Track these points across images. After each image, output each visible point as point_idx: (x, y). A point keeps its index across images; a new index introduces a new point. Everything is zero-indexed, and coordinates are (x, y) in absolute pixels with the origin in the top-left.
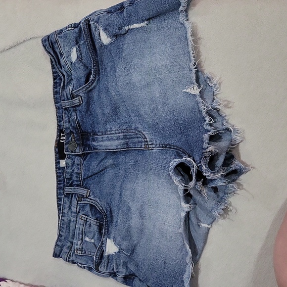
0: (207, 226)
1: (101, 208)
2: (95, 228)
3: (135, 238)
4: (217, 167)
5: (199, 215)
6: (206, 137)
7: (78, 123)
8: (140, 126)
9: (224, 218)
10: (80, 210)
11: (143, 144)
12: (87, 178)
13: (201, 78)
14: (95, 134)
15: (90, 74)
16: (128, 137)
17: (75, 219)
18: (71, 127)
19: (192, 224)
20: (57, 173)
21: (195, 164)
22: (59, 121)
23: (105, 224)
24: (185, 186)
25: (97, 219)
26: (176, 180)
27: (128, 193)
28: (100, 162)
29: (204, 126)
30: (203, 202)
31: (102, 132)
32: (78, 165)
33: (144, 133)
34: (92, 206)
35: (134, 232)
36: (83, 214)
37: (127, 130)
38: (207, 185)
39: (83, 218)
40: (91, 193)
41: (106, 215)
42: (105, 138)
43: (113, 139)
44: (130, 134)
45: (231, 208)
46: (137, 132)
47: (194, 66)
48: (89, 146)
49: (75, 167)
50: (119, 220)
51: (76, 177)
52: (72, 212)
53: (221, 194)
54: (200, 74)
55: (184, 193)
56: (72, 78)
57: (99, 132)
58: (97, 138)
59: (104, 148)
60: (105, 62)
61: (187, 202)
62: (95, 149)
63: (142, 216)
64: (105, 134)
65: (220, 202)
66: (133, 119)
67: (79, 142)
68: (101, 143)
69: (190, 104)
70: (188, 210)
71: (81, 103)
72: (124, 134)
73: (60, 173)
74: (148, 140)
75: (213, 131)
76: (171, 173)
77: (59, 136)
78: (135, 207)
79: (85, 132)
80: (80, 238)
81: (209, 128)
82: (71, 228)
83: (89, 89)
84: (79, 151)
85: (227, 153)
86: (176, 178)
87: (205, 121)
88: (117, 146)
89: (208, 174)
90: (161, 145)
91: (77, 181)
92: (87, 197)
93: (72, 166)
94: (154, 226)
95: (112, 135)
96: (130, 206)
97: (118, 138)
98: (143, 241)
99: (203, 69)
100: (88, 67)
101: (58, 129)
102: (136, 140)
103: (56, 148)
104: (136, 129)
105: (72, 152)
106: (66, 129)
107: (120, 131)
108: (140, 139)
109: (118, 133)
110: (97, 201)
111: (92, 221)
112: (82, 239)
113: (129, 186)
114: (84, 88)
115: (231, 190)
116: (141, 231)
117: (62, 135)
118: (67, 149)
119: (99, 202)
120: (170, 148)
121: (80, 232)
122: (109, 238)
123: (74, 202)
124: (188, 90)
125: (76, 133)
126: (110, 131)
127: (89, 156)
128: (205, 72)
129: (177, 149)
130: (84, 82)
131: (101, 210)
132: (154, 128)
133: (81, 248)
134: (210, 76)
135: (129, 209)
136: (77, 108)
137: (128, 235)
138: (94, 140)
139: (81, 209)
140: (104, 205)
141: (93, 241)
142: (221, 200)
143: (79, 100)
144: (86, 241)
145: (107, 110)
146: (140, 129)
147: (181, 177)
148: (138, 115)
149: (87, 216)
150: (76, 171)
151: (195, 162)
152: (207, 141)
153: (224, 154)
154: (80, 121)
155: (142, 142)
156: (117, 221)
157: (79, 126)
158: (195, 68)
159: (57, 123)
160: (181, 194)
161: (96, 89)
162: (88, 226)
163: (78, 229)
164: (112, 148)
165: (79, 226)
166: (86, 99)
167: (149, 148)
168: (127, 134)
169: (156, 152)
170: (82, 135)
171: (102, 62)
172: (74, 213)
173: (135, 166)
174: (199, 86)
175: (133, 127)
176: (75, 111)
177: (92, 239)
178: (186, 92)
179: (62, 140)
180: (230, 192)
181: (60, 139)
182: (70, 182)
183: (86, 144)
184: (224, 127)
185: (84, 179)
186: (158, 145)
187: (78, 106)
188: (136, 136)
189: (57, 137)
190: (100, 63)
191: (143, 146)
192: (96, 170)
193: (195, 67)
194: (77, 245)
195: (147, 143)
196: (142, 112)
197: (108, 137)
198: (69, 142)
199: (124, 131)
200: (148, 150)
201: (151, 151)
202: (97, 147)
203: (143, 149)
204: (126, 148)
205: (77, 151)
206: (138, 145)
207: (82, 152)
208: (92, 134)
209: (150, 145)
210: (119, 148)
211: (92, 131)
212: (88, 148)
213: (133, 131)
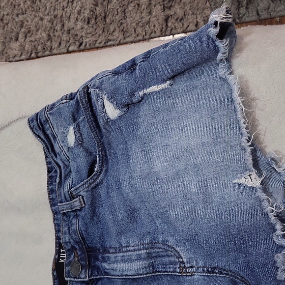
7: (81, 234)
8: (170, 238)
11: (178, 266)
13: (262, 161)
14: (106, 250)
15: (94, 162)
16: (154, 255)
18: (72, 241)
22: (57, 231)
29: (275, 240)
31: (115, 248)
33: (178, 249)
37: (153, 244)
42: (120, 258)
43: (130, 260)
44: (156, 250)
46: (166, 247)
47: (248, 141)
48: (98, 268)
54: (259, 154)
56: (71, 170)
57: (111, 248)
58: (108, 257)
59: (119, 273)
62: (107, 274)
64: (120, 252)
66: (159, 227)
68: (114, 266)
69: (247, 202)
71: (83, 205)
72: (148, 251)
74: (185, 260)
77: (58, 253)
79: (92, 248)
81: (284, 242)
83: (93, 185)
84: (85, 276)
88: (138, 270)
90: (205, 269)
95: (129, 253)
97: (139, 258)
99: (263, 145)
100: (91, 154)
101: (56, 243)
102: (167, 259)
103: (53, 270)
104: (165, 242)
105: (75, 278)
106: (66, 243)
107: (141, 247)
108: (172, 259)
109: (139, 250)
114: (85, 183)
117: (62, 251)
118: (69, 273)
120: (221, 273)
124: (242, 181)
125: (80, 249)
126: (126, 247)
127: (100, 283)
128: (268, 150)
129: (231, 275)
130: (86, 175)
132: (193, 241)
134: (276, 156)
136: (79, 213)
138: (104, 260)
143: (80, 202)
145: (121, 215)
146: (170, 244)
148: (167, 221)
154: (84, 232)
155: (175, 263)
157: (83, 239)
158: (250, 146)
159: (56, 234)
161: (104, 184)
164: (130, 273)
166: (90, 199)
167: (186, 272)
168: (152, 251)
169: (199, 280)
170: (88, 252)
171: (109, 144)
174: (260, 174)
175: (160, 239)
176: (77, 216)
178: (238, 184)
179: (62, 259)
181: (59, 258)
183: (94, 266)
186: (201, 269)
187: (80, 210)
188: (165, 253)
189: (56, 255)
190: (106, 146)
191: (178, 270)
193: (250, 143)
195: (183, 265)
196: (172, 217)
197: (124, 256)
198: (70, 262)
199: (147, 246)
200: (186, 276)
201: (190, 277)
202: (108, 271)
203: (177, 274)
204: (151, 273)
205: (82, 276)
206: (170, 268)
207: (89, 277)
208: (101, 251)
209: (189, 268)
210: (141, 272)
211: (102, 246)
212: (98, 272)
213: (161, 246)
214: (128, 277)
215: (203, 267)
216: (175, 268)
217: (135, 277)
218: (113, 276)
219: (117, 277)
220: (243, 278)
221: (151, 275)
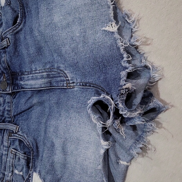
0: (125, 163)
1: (28, 143)
2: (23, 162)
3: (58, 173)
4: (134, 105)
5: (118, 153)
6: (124, 74)
8: (62, 66)
10: (11, 144)
11: (65, 82)
15: (17, 17)
16: (51, 76)
17: (6, 153)
21: (112, 102)
23: (33, 158)
24: (103, 124)
25: (25, 154)
26: (94, 118)
27: (52, 130)
28: (28, 100)
29: (122, 64)
31: (28, 72)
32: (8, 102)
33: (66, 72)
34: (20, 141)
35: (58, 167)
36: (13, 149)
38: (125, 123)
40: (20, 129)
41: (33, 150)
42: (30, 78)
43: (37, 79)
44: (53, 73)
45: (150, 146)
46: (59, 71)
47: (112, 2)
48: (17, 85)
50: (44, 155)
51: (7, 114)
52: (4, 146)
54: (118, 11)
58: (24, 77)
59: (30, 87)
60: (30, 5)
61: (106, 139)
64: (31, 74)
65: (138, 141)
66: (56, 59)
67: (9, 82)
68: (26, 82)
71: (9, 44)
72: (48, 73)
74: (69, 79)
75: (130, 68)
79: (14, 72)
80: (11, 170)
82: (3, 161)
83: (15, 31)
84: (9, 90)
85: (145, 91)
87: (123, 58)
88: (41, 85)
89: (125, 112)
90: (81, 84)
91: (8, 118)
92: (16, 133)
93: (4, 104)
94: (76, 161)
95: (36, 75)
96: (54, 142)
97: (42, 77)
98: (66, 176)
99: (122, 6)
100: (15, 11)
102: (59, 79)
104: (58, 68)
105: (3, 91)
107: (44, 71)
108: (62, 78)
110: (24, 137)
112: (13, 171)
113: (53, 122)
115: (150, 128)
119: (26, 138)
120: (90, 86)
121: (11, 165)
122: (35, 171)
125: (7, 73)
126: (35, 71)
127: (18, 94)
128: (124, 9)
129: (96, 87)
131: (28, 145)
134: (128, 12)
135: (53, 145)
138: (21, 80)
139: (12, 143)
140: (31, 141)
141: (21, 173)
142: (139, 138)
143: (7, 42)
144: (16, 174)
146: (61, 69)
147: (99, 115)
149: (17, 150)
150: (7, 108)
152: (125, 78)
153: (142, 91)
154: (9, 62)
155: (64, 81)
156: (42, 156)
157: (9, 66)
160: (100, 132)
161: (23, 32)
162: (17, 159)
163: (9, 162)
164: (36, 86)
165: (10, 159)
166: (13, 41)
167: (70, 86)
168: (50, 73)
171: (27, 4)
172: (6, 147)
173: (58, 103)
174: (117, 23)
175: (56, 66)
176: (5, 52)
177: (20, 172)
178: (104, 31)
180: (148, 130)
182: (3, 118)
184: (143, 64)
185: (14, 116)
188: (59, 75)
190: (25, 6)
191: (65, 85)
194: (8, 177)
195: (68, 82)
197: (33, 76)
199: (47, 70)
200: (70, 88)
201: (72, 89)
202: (23, 86)
203: (64, 87)
204: (49, 87)
205: (8, 90)
206: (60, 84)
207: (12, 90)
208: (20, 74)
209: (72, 83)
210: (42, 86)
211: (20, 71)
213: (56, 70)
214: (35, 89)
215: (80, 83)
216: (64, 84)
217: (39, 89)
218: (26, 89)
219: (28, 90)
221: (49, 88)
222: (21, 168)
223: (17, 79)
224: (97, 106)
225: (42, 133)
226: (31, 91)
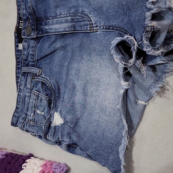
0: (143, 103)
1: (50, 85)
2: (45, 102)
4: (158, 44)
5: (137, 93)
6: (148, 14)
7: (33, 9)
8: (86, 10)
9: (161, 97)
10: (33, 87)
11: (89, 26)
12: (40, 59)
14: (47, 18)
16: (75, 20)
17: (29, 94)
18: (27, 14)
19: (130, 101)
20: (16, 55)
21: (136, 43)
22: (19, 10)
23: (54, 99)
24: (125, 65)
25: (47, 95)
26: (117, 58)
28: (51, 44)
29: (147, 5)
30: (141, 81)
31: (53, 17)
32: (32, 47)
33: (90, 16)
34: (43, 84)
35: (78, 107)
36: (36, 91)
37: (75, 14)
39: (36, 94)
40: (43, 72)
41: (54, 92)
42: (55, 22)
43: (61, 23)
44: (77, 17)
45: (168, 87)
46: (83, 15)
48: (42, 30)
49: (30, 49)
50: (65, 97)
51: (31, 58)
52: (27, 88)
53: (159, 74)
55: (124, 72)
57: (50, 17)
58: (48, 22)
59: (54, 31)
61: (126, 80)
63: (85, 94)
64: (56, 18)
65: (157, 81)
68: (51, 27)
70: (126, 87)
72: (72, 18)
73: (18, 55)
74: (93, 22)
75: (155, 9)
76: (113, 52)
77: (18, 23)
78: (79, 85)
79: (39, 18)
80: (33, 110)
81: (152, 6)
82: (26, 102)
84: (34, 35)
85: (168, 32)
86: (117, 56)
88: (65, 29)
89: (148, 50)
90: (105, 27)
91: (32, 62)
92: (39, 76)
93: (28, 48)
94: (95, 102)
95: (61, 19)
96: (76, 84)
97: (67, 21)
101: (18, 17)
102: (83, 23)
103: (15, 33)
104: (83, 12)
105: (28, 36)
106: (24, 15)
108: (86, 22)
109: (67, 17)
110: (47, 79)
111: (43, 96)
112: (35, 112)
115: (169, 69)
116: (84, 106)
117: (21, 22)
118: (24, 33)
119: (49, 80)
120: (113, 29)
121: (33, 105)
122: (57, 111)
123: (29, 80)
125: (32, 19)
127: (42, 39)
129: (119, 30)
131: (50, 87)
133: (33, 119)
137: (72, 109)
138: (46, 24)
139: (35, 86)
140: (53, 83)
141: (43, 113)
142: (158, 79)
146: (86, 13)
149: (39, 92)
150: (31, 53)
151: (136, 40)
152: (150, 18)
153: (166, 31)
154: (34, 7)
155: (87, 25)
156: (63, 97)
157: (34, 12)
159: (17, 11)
160: (121, 72)
163: (31, 103)
164: (61, 30)
165: (32, 101)
167: (93, 30)
168: (74, 18)
169: (100, 34)
170: (36, 21)
172: (29, 89)
175: (80, 10)
177: (42, 112)
179: (21, 26)
180: (168, 71)
181: (19, 26)
182: (27, 63)
183: (40, 29)
184: (167, 6)
185: (38, 60)
186: (102, 27)
188: (82, 20)
189: (17, 24)
191: (89, 29)
192: (48, 52)
194: (30, 116)
195: (92, 26)
197: (57, 20)
198: (26, 27)
199: (72, 15)
200: (93, 32)
201: (95, 33)
202: (48, 31)
203: (88, 31)
204: (73, 31)
205: (32, 34)
206: (84, 28)
207: (36, 35)
208: (44, 19)
209: (95, 27)
210: (67, 30)
211: (45, 16)
212: (41, 32)
214: (59, 33)
215: (103, 26)
216: (87, 28)
217: (63, 33)
218: (50, 33)
219: (53, 34)
220: (125, 30)
221: (72, 32)
222: (43, 109)
223: (41, 24)
224: (120, 47)
225: (64, 76)
226: (55, 35)
